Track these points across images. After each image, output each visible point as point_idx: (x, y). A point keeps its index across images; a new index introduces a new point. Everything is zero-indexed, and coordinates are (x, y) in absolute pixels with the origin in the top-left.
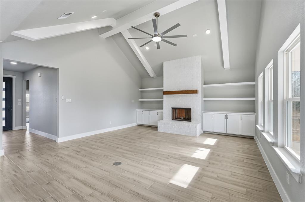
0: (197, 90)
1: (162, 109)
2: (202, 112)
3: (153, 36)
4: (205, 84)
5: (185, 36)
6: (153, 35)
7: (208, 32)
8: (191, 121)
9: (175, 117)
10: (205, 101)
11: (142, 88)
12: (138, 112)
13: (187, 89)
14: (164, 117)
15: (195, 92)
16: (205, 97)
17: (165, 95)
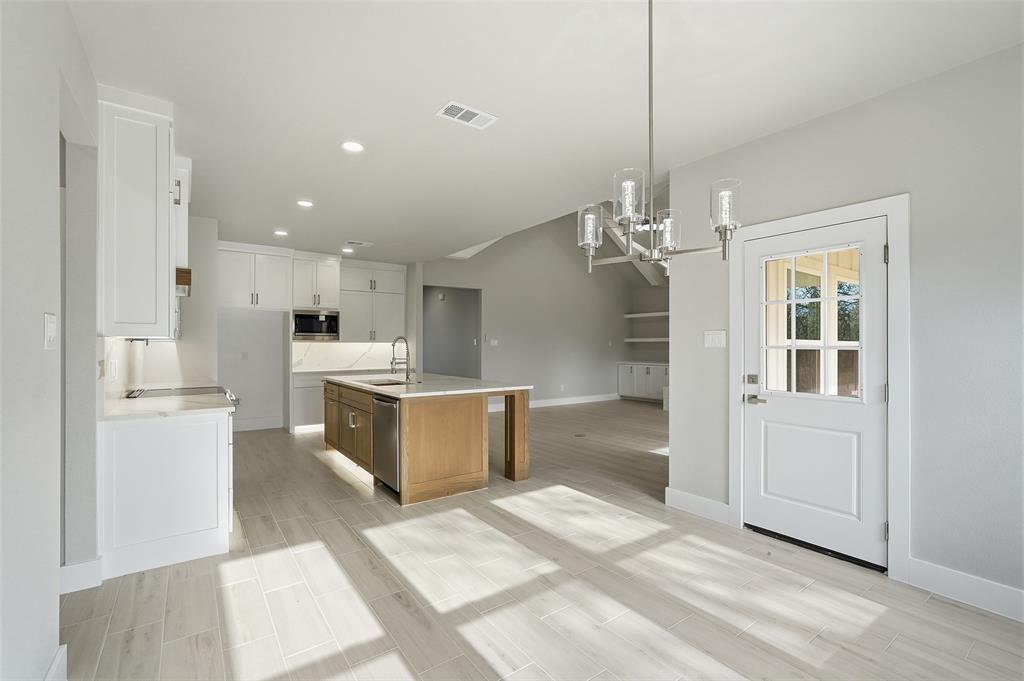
11: (630, 313)
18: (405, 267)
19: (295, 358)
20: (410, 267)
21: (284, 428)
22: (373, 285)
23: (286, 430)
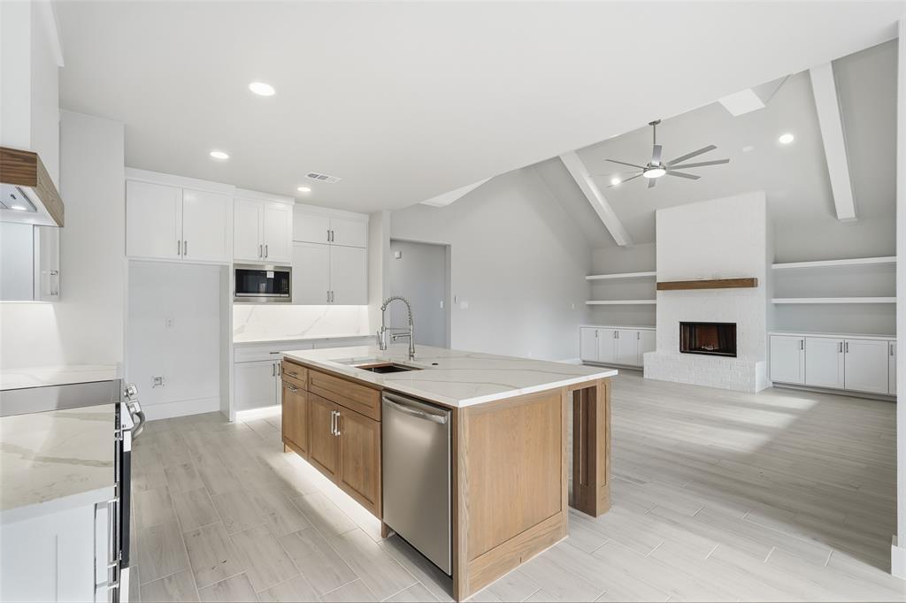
0: (753, 279)
1: (654, 325)
2: (769, 333)
3: (645, 170)
4: (776, 262)
5: (727, 161)
6: (646, 166)
7: (787, 139)
8: (735, 356)
9: (688, 346)
10: (776, 305)
11: (591, 275)
12: (588, 331)
13: (724, 277)
14: (658, 345)
15: (750, 283)
16: (776, 297)
17: (660, 291)
18: (366, 218)
19: (236, 323)
20: (373, 217)
21: (220, 413)
22: (331, 236)
23: (223, 416)
